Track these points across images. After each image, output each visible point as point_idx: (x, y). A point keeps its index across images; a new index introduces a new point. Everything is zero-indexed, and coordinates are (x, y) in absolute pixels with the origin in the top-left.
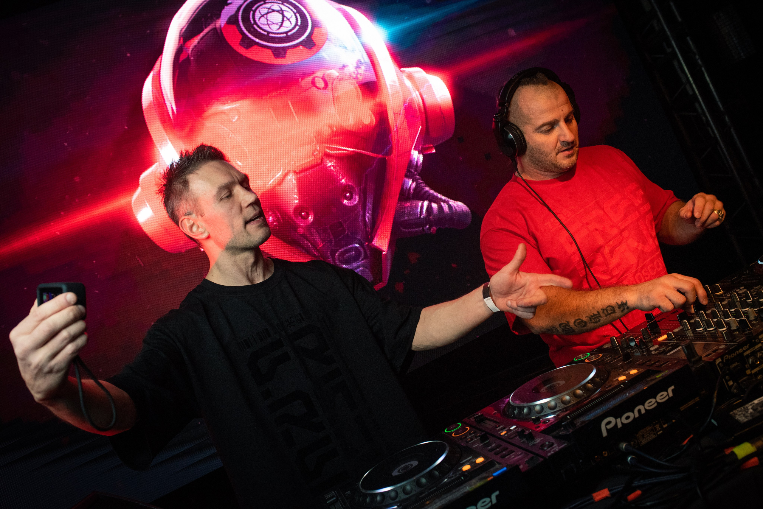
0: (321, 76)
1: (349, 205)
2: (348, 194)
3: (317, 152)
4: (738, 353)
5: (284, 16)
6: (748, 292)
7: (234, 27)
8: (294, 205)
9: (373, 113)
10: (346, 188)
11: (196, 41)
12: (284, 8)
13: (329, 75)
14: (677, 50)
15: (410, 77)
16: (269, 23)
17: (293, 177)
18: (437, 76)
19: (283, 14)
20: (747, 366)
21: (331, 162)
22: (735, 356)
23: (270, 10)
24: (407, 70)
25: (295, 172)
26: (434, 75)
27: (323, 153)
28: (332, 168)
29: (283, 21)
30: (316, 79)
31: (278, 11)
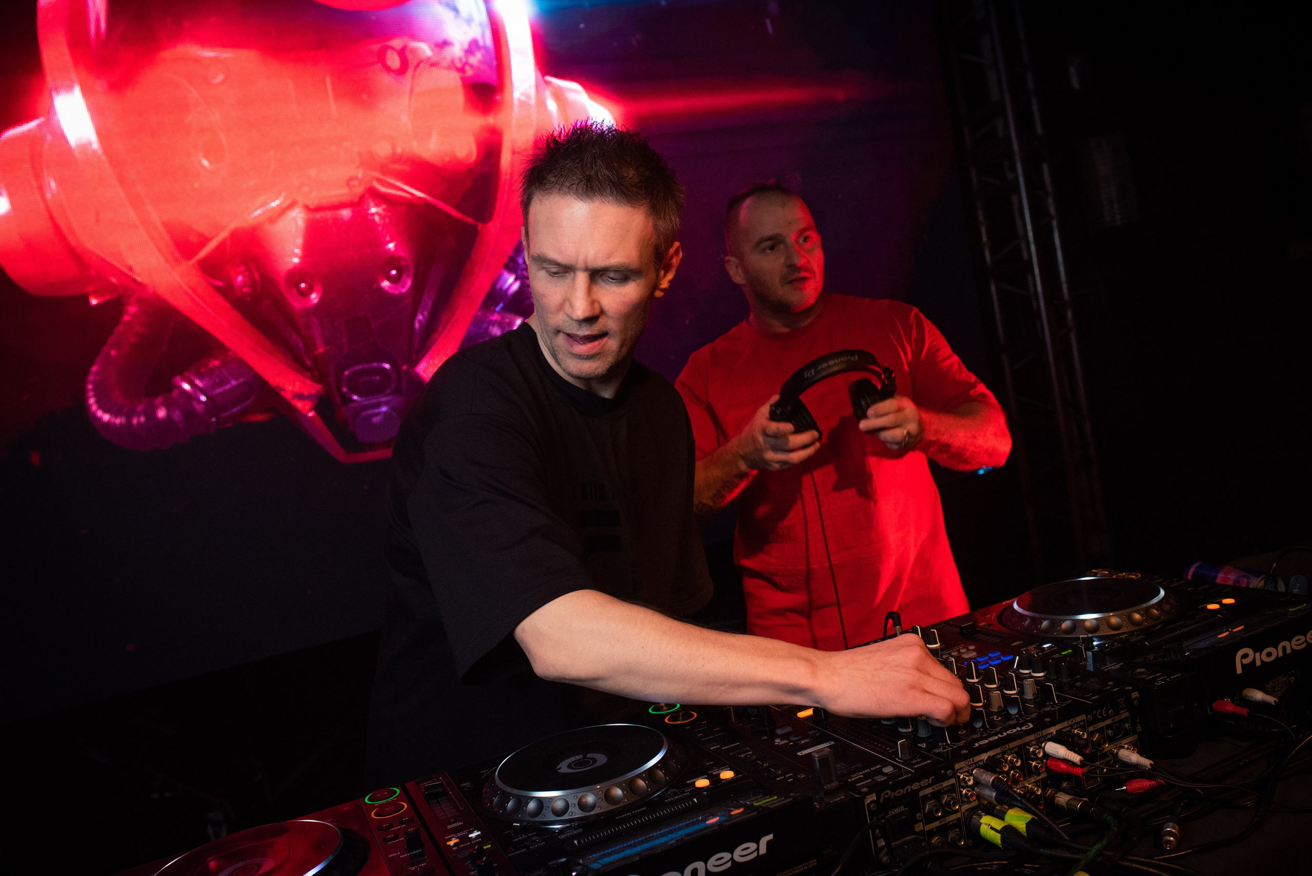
0: (399, 49)
1: (392, 291)
2: (394, 272)
3: (356, 183)
4: (909, 790)
6: (973, 664)
8: (290, 266)
9: (476, 141)
10: (392, 260)
13: (413, 51)
14: (1021, 180)
15: (559, 96)
17: (302, 215)
20: (920, 816)
21: (377, 205)
22: (903, 794)
24: (556, 82)
25: (307, 208)
26: (602, 104)
27: (368, 185)
28: (377, 218)
30: (389, 50)
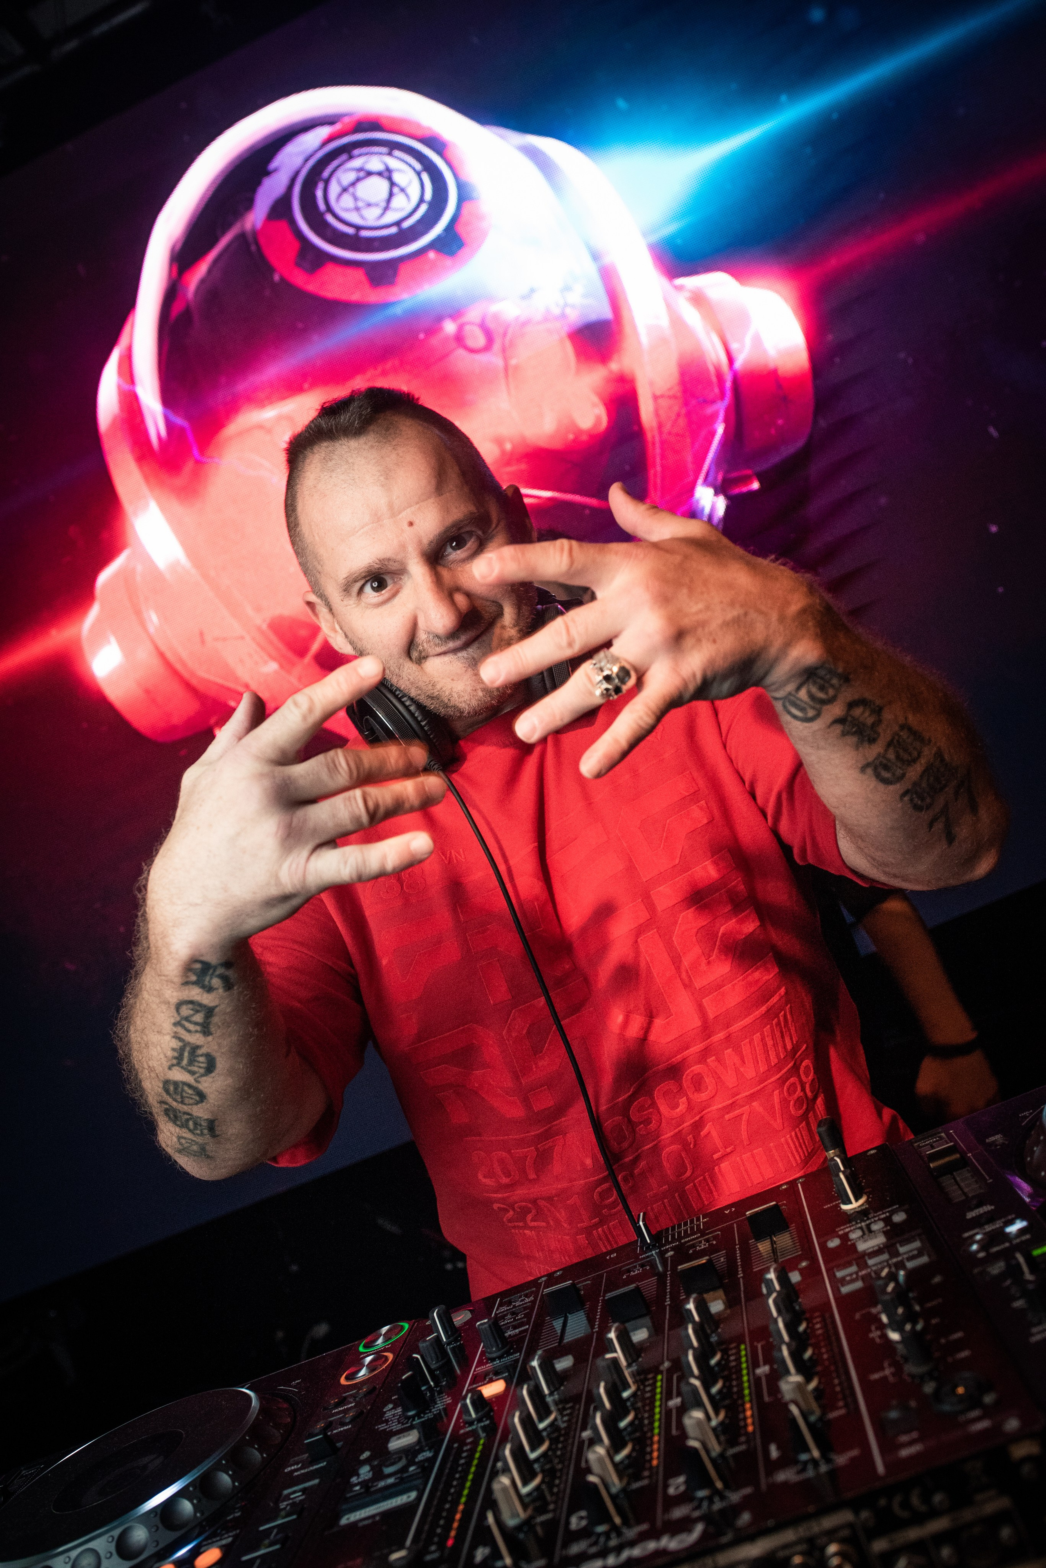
0: (478, 320)
5: (393, 184)
7: (283, 225)
9: (602, 399)
11: (203, 268)
12: (392, 163)
13: (496, 317)
15: (698, 299)
16: (360, 204)
18: (769, 288)
19: (390, 179)
23: (362, 174)
24: (691, 282)
29: (391, 195)
30: (467, 328)
31: (380, 174)
